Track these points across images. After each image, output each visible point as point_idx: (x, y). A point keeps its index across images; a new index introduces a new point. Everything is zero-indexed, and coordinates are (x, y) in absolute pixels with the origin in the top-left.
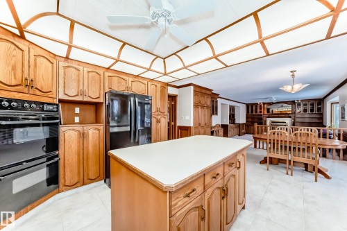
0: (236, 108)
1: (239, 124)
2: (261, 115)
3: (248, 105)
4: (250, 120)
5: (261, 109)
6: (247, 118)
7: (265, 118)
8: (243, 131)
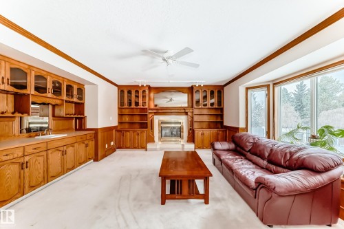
0: (87, 88)
1: (96, 130)
2: (145, 110)
3: (122, 90)
4: (127, 119)
5: (144, 97)
6: (121, 115)
7: (151, 115)
8: (109, 145)
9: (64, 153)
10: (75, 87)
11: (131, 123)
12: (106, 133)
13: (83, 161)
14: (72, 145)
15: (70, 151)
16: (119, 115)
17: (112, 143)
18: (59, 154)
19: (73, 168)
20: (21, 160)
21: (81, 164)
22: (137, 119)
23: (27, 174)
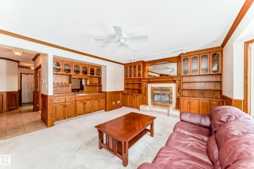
1: (105, 93)
2: (140, 79)
3: (126, 66)
4: (131, 86)
5: (139, 70)
7: (144, 84)
8: (116, 103)
9: (85, 104)
10: (95, 69)
11: (133, 89)
12: (113, 95)
13: (96, 109)
14: (90, 100)
15: (88, 103)
16: (125, 83)
17: (118, 102)
18: (82, 104)
19: (90, 112)
20: (64, 104)
21: (95, 111)
22: (136, 87)
23: (67, 111)
